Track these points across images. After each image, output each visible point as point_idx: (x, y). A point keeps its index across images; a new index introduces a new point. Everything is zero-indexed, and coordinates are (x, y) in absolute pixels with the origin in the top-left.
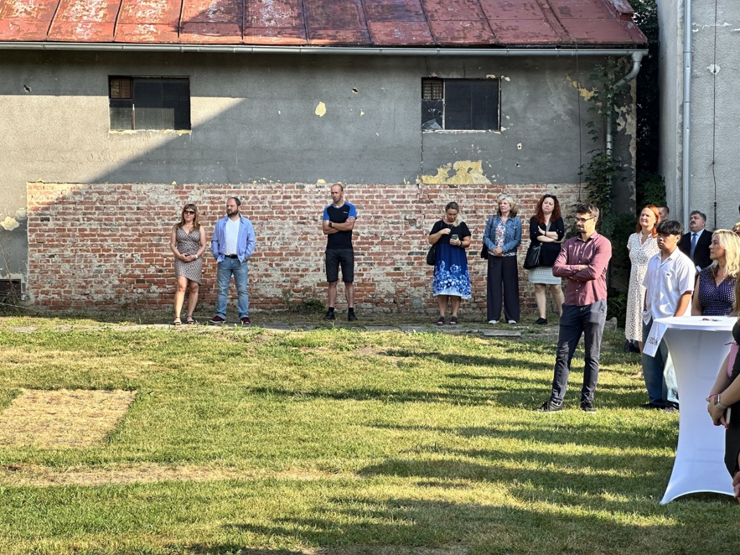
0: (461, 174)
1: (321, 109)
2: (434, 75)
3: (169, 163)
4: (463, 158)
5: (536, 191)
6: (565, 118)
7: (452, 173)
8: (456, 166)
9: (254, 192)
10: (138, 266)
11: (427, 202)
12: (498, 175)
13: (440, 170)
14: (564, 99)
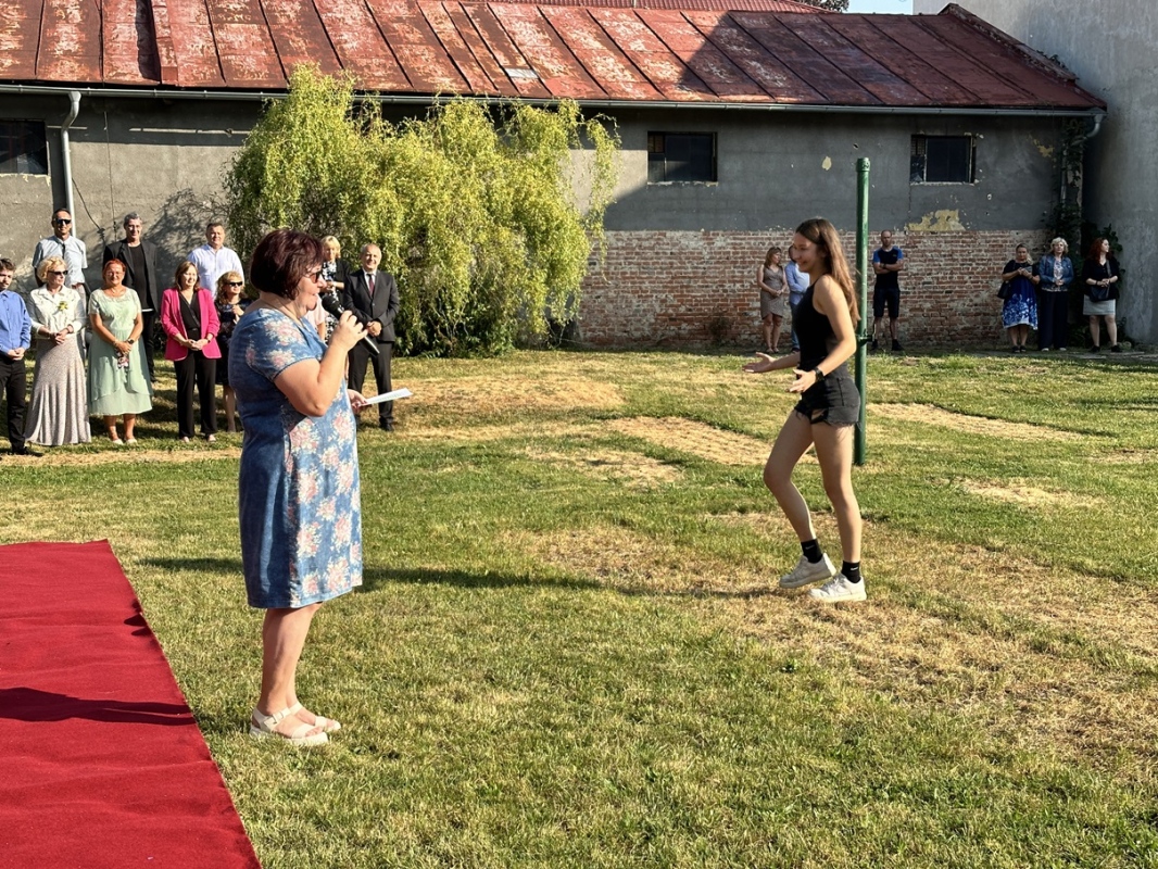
0: (941, 222)
1: (827, 164)
2: (922, 132)
3: (698, 211)
4: (943, 208)
5: (1002, 237)
6: (1027, 171)
7: (934, 221)
8: (938, 214)
9: (769, 239)
10: (672, 306)
11: (913, 247)
12: (972, 222)
13: (924, 218)
14: (1027, 155)
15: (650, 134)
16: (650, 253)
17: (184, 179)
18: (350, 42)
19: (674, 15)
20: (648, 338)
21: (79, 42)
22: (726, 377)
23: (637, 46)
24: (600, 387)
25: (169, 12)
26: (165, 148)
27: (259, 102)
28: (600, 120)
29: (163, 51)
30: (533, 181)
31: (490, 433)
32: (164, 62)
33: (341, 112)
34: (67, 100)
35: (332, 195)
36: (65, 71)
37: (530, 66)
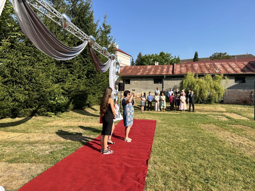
3: (242, 87)
10: (238, 99)
15: (235, 77)
16: (235, 92)
17: (176, 84)
18: (196, 68)
19: (240, 63)
20: (234, 103)
21: (166, 70)
22: (242, 108)
23: (234, 66)
24: (223, 108)
25: (176, 67)
26: (174, 81)
27: (183, 76)
28: (227, 76)
29: (174, 71)
30: (217, 83)
31: (206, 113)
32: (174, 72)
33: (193, 76)
34: (164, 76)
35: (191, 85)
36: (164, 73)
37: (219, 70)
